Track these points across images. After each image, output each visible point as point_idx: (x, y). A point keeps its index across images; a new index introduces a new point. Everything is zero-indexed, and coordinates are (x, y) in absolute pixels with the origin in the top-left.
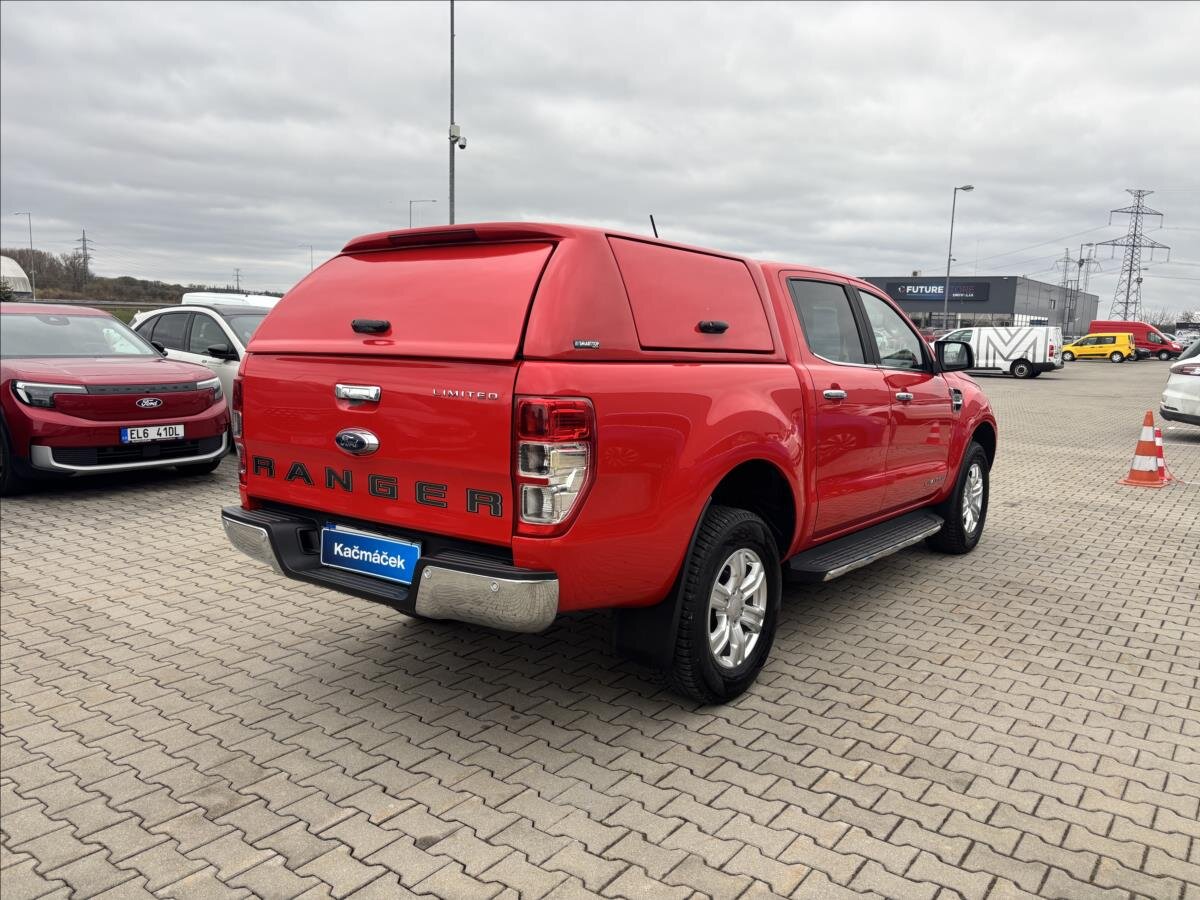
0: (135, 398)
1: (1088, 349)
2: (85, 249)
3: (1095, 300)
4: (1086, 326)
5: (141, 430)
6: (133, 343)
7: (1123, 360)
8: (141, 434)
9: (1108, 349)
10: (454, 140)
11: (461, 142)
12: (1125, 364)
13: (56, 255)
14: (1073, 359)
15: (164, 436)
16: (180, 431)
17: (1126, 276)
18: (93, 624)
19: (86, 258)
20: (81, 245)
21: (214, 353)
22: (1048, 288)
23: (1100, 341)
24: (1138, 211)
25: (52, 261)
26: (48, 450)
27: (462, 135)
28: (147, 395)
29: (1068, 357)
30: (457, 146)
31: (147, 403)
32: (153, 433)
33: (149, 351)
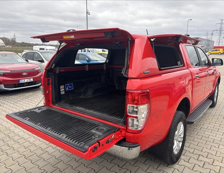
0: (22, 73)
1: (214, 52)
2: (15, 37)
3: (214, 42)
4: (213, 47)
5: (23, 80)
6: (21, 60)
7: (221, 54)
8: (23, 81)
9: (218, 52)
10: (87, 13)
11: (89, 13)
12: (222, 55)
13: (9, 38)
14: (211, 54)
15: (28, 81)
16: (32, 80)
17: (219, 37)
18: (11, 135)
19: (15, 39)
20: (14, 36)
21: (39, 61)
22: (205, 40)
23: (216, 50)
24: (222, 24)
25: (9, 39)
26: (3, 85)
27: (89, 12)
28: (24, 72)
29: (210, 54)
30: (88, 14)
31: (24, 74)
32: (26, 81)
33: (25, 61)
